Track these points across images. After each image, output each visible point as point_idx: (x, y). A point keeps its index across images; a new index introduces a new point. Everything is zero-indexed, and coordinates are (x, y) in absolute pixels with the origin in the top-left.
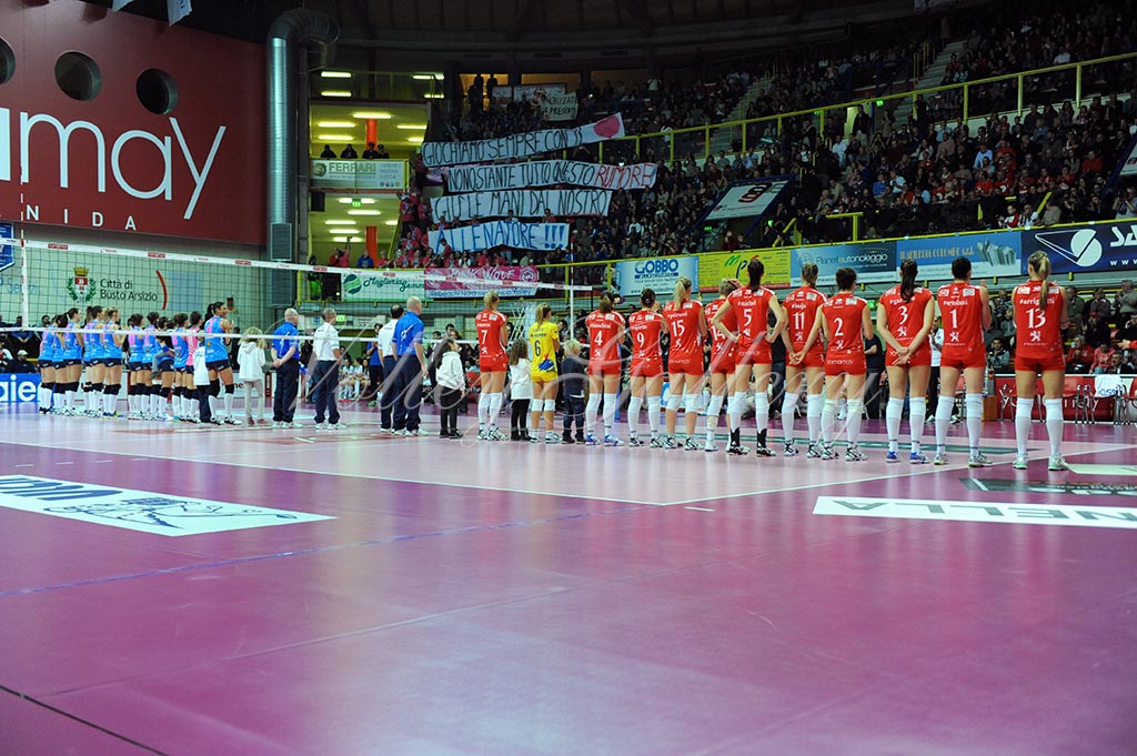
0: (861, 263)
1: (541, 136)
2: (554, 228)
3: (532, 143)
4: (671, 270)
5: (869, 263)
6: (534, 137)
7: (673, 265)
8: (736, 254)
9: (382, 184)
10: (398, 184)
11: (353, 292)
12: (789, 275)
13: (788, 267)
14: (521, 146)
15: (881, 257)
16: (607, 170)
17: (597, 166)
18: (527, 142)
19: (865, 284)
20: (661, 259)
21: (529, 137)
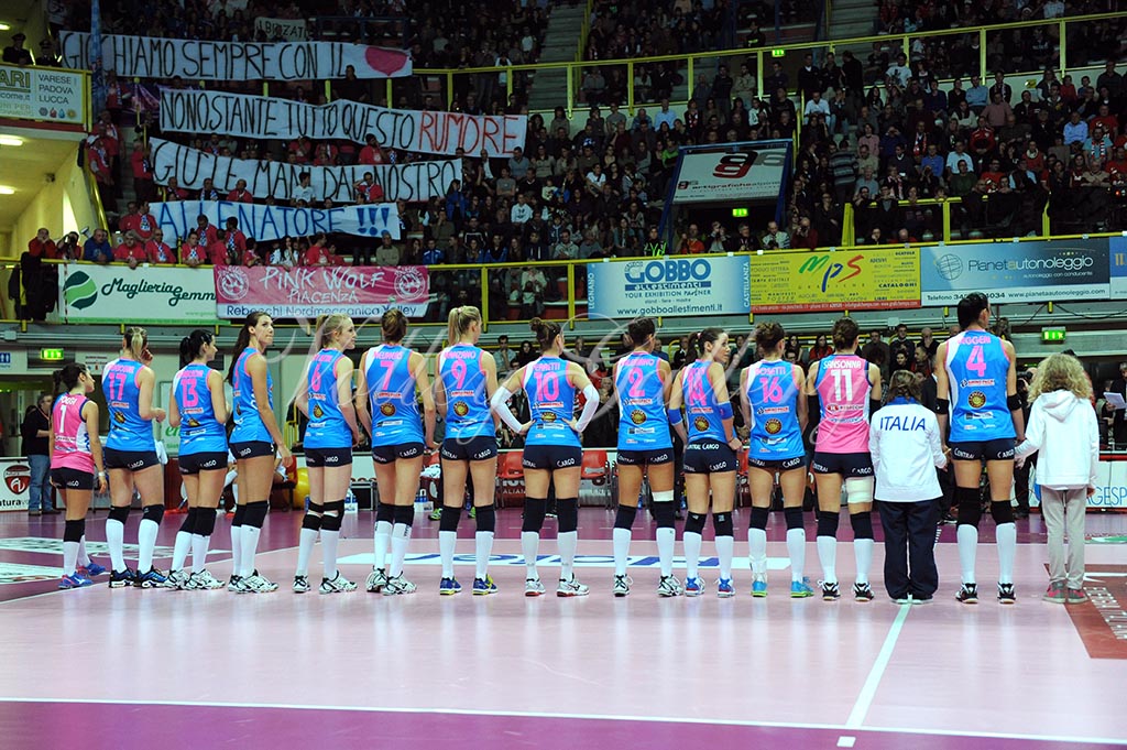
0: (1047, 271)
1: (272, 52)
2: (372, 211)
3: (258, 60)
4: (696, 276)
5: (1062, 270)
6: (260, 52)
7: (700, 270)
8: (820, 253)
9: (43, 111)
10: (72, 114)
11: (81, 304)
12: (918, 288)
13: (916, 275)
14: (239, 64)
15: (1083, 262)
16: (434, 121)
17: (417, 114)
18: (248, 58)
19: (1054, 302)
20: (676, 259)
21: (252, 51)
